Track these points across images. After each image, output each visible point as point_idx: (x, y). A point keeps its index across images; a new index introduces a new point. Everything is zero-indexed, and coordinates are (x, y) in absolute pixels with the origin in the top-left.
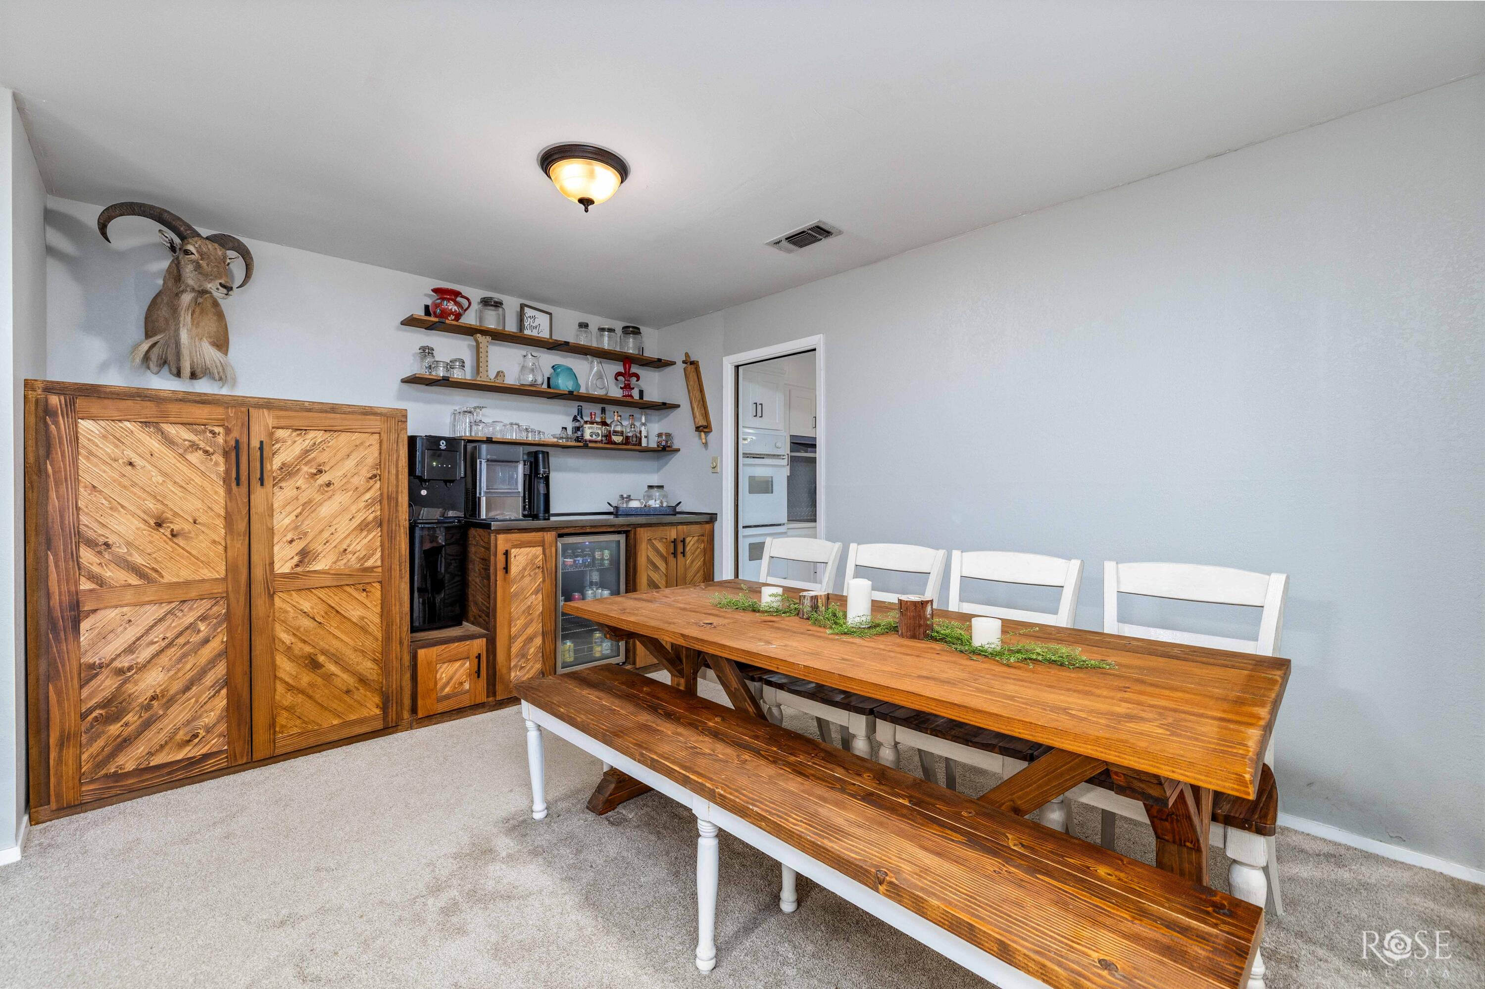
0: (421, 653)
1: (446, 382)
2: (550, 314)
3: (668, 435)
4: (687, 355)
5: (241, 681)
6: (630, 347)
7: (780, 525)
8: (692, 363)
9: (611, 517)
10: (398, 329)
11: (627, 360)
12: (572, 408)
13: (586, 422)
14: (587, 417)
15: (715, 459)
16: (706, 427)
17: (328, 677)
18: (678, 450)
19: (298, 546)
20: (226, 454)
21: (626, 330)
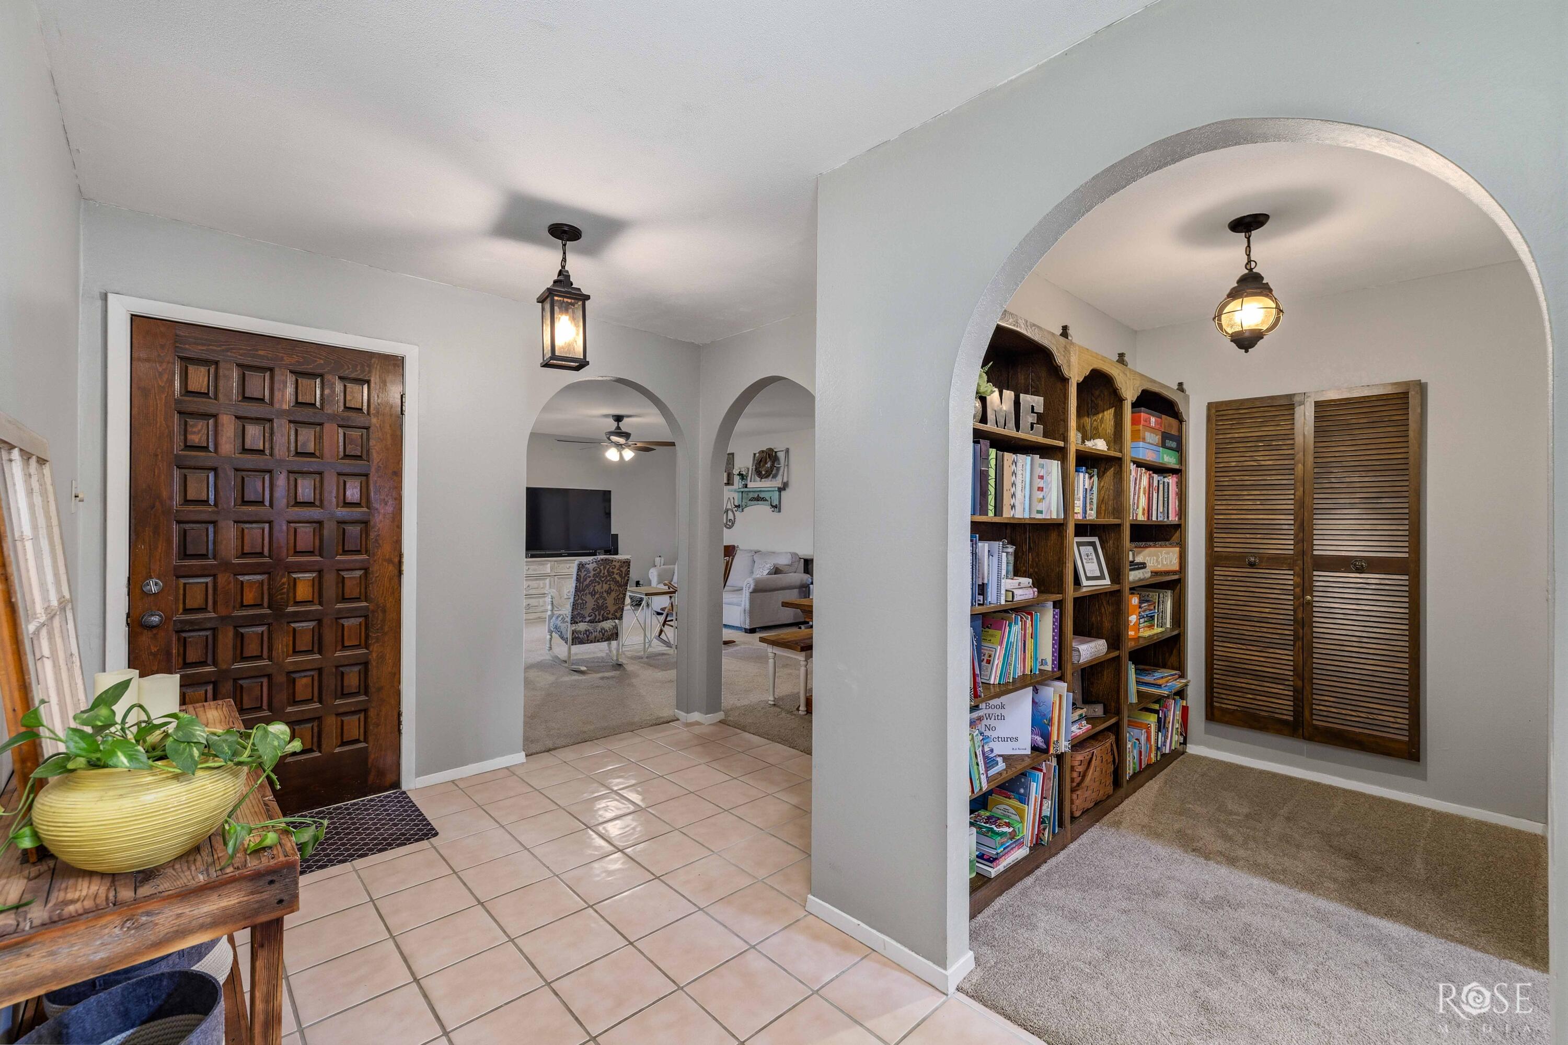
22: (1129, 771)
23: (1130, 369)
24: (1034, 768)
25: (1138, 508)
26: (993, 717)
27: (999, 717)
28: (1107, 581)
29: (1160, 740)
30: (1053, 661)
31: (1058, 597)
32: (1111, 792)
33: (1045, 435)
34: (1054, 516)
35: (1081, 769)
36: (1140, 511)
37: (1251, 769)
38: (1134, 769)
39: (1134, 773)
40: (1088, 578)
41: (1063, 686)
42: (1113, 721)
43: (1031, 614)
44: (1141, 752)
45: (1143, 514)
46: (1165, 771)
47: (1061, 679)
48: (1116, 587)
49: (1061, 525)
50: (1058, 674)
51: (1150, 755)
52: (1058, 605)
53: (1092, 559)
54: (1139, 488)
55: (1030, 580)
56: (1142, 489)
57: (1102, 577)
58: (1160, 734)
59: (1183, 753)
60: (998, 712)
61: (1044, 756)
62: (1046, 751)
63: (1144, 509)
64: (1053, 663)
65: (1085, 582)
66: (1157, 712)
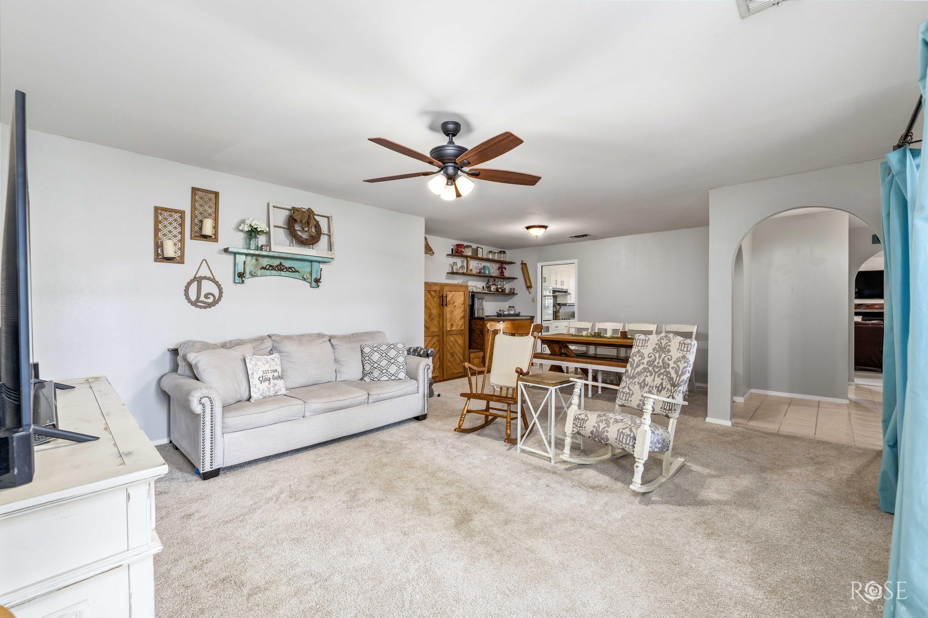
0: (471, 354)
1: (457, 273)
2: (482, 249)
3: (514, 289)
4: (522, 261)
5: (441, 358)
6: (502, 258)
7: (550, 320)
8: (524, 264)
9: (496, 317)
10: (446, 257)
11: (502, 263)
12: (486, 279)
13: (491, 285)
14: (491, 282)
15: (533, 298)
16: (530, 286)
17: (455, 359)
18: (517, 294)
19: (451, 322)
20: (439, 298)
21: (501, 252)
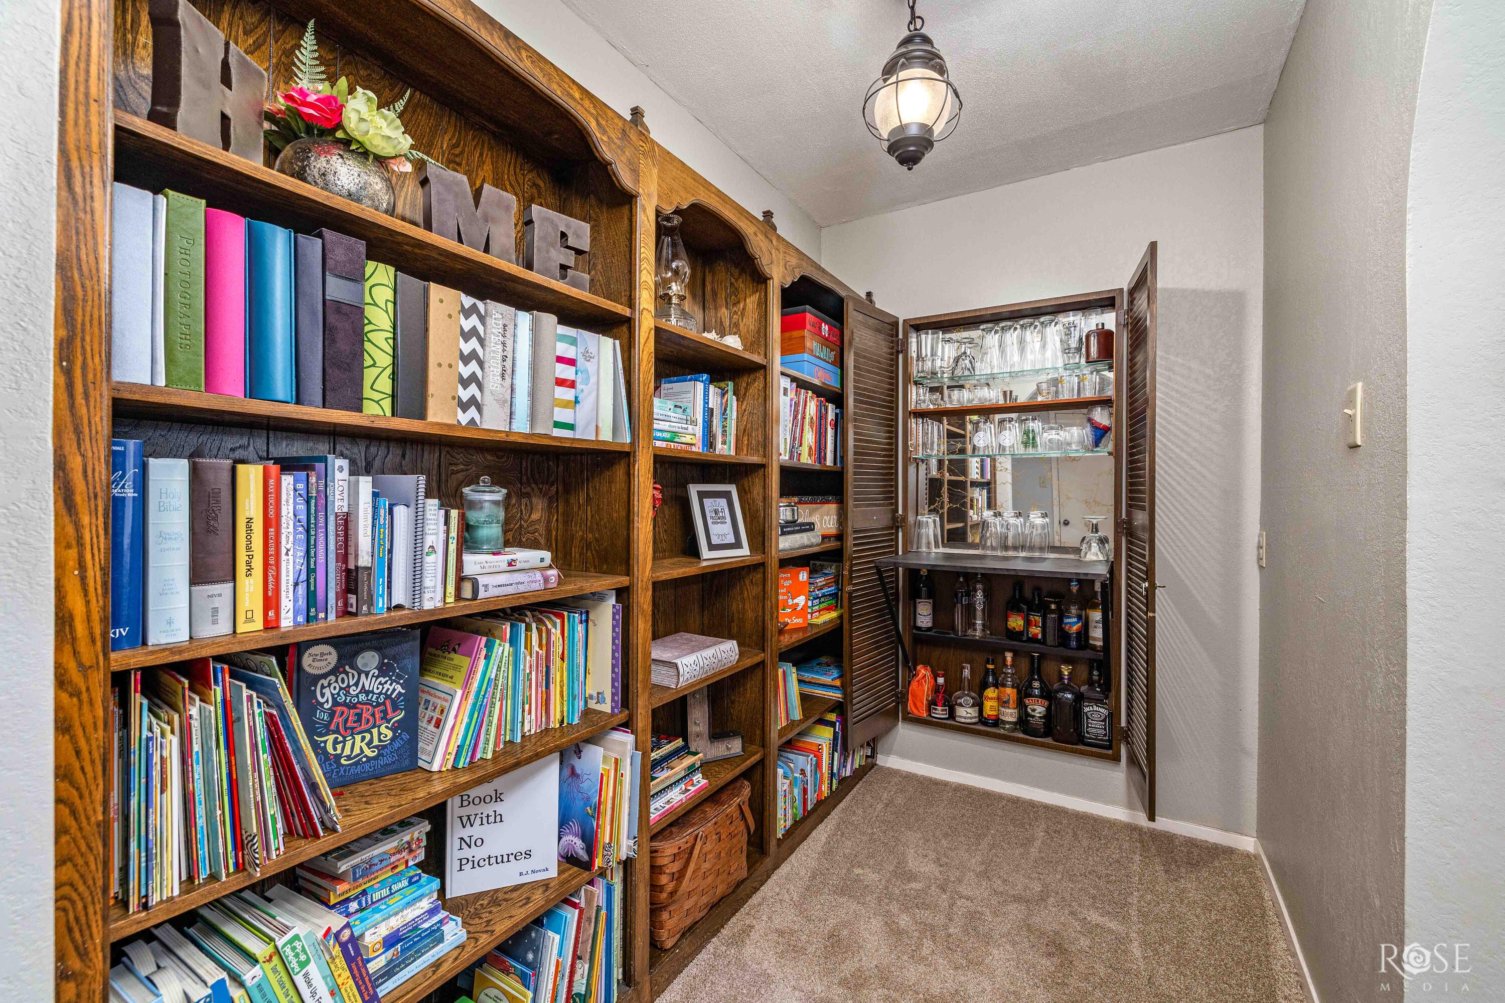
22: (782, 824)
23: (779, 236)
24: (567, 901)
25: (801, 445)
26: (478, 821)
27: (492, 819)
28: (745, 551)
29: (836, 763)
30: (613, 695)
31: (624, 581)
32: (745, 874)
33: (593, 290)
34: (606, 435)
35: (675, 867)
36: (805, 450)
37: (946, 784)
38: (794, 816)
39: (796, 821)
40: (712, 547)
41: (628, 739)
42: (756, 758)
43: (562, 617)
44: (805, 791)
45: (810, 455)
46: (842, 805)
47: (627, 725)
48: (758, 558)
49: (627, 455)
50: (622, 717)
51: (820, 788)
52: (623, 594)
53: (724, 518)
54: (803, 418)
55: (547, 555)
56: (807, 420)
57: (737, 545)
58: (836, 755)
59: (874, 765)
60: (489, 809)
61: (586, 875)
62: (587, 866)
63: (810, 448)
64: (613, 700)
65: (706, 553)
66: (832, 724)
